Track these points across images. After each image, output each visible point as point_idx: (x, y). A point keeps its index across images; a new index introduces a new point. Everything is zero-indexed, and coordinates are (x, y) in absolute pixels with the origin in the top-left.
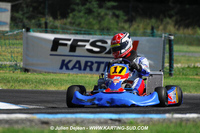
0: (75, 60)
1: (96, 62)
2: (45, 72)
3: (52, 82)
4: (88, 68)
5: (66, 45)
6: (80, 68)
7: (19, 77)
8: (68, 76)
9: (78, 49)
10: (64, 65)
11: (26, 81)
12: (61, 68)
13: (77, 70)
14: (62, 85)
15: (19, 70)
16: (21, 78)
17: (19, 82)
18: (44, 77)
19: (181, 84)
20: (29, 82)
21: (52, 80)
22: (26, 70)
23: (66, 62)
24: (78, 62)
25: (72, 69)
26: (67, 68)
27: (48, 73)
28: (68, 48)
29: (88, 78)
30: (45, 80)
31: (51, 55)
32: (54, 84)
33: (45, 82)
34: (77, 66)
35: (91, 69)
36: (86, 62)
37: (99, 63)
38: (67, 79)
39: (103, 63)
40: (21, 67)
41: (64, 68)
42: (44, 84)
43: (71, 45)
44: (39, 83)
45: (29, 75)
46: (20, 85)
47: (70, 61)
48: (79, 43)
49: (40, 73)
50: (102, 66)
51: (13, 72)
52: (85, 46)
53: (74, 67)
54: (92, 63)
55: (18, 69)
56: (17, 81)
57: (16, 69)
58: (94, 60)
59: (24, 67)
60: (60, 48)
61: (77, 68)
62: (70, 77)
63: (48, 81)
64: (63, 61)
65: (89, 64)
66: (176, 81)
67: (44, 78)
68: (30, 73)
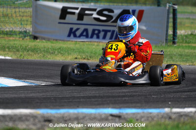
0: (82, 28)
1: (103, 31)
2: (54, 40)
3: (60, 51)
4: (95, 36)
5: (74, 13)
6: (87, 36)
7: (28, 45)
8: (76, 44)
9: (85, 17)
10: (72, 33)
11: (34, 50)
12: (69, 36)
14: (69, 54)
15: (29, 37)
16: (30, 47)
17: (28, 51)
18: (53, 45)
19: (183, 53)
20: (37, 51)
21: (60, 49)
22: (35, 38)
23: (74, 30)
24: (86, 30)
25: (80, 36)
26: (75, 36)
27: (56, 40)
28: (76, 17)
29: (94, 46)
30: (53, 49)
31: (60, 23)
32: (61, 53)
33: (53, 52)
34: (85, 34)
35: (98, 37)
36: (94, 30)
37: (106, 32)
38: (74, 48)
39: (109, 31)
40: (31, 33)
41: (72, 35)
42: (52, 53)
43: (79, 14)
45: (39, 43)
46: (29, 55)
47: (78, 29)
48: (87, 12)
49: (49, 40)
50: (109, 34)
51: (23, 39)
52: (92, 14)
53: (81, 35)
54: (99, 31)
55: (27, 36)
56: (26, 49)
57: (25, 37)
58: (101, 28)
59: (33, 34)
60: (68, 16)
61: (84, 36)
62: (77, 46)
63: (56, 50)
64: (71, 29)
65: (96, 32)
66: (180, 49)
67: (52, 47)
68: (38, 40)
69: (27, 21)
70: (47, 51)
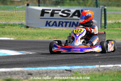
0: (53, 21)
1: (65, 22)
2: (38, 28)
3: (41, 34)
4: (61, 25)
5: (48, 13)
6: (56, 25)
7: (23, 31)
8: (50, 30)
9: (55, 15)
10: (48, 24)
11: (26, 34)
12: (46, 25)
13: (55, 26)
14: (46, 36)
15: (24, 27)
17: (23, 35)
18: (37, 31)
20: (28, 35)
21: (41, 33)
22: (27, 27)
23: (48, 22)
24: (55, 22)
25: (52, 26)
26: (49, 25)
28: (49, 15)
29: (60, 31)
31: (41, 18)
32: (42, 36)
33: (37, 35)
34: (55, 24)
35: (62, 26)
36: (60, 22)
37: (66, 23)
38: (49, 32)
39: (68, 22)
40: (25, 25)
43: (51, 13)
44: (34, 35)
45: (29, 30)
46: (24, 37)
47: (51, 22)
48: (56, 12)
49: (35, 28)
50: (68, 24)
51: (21, 28)
52: (58, 13)
54: (63, 22)
57: (22, 27)
58: (64, 21)
60: (45, 14)
63: (39, 34)
64: (47, 22)
65: (61, 23)
67: (37, 32)
68: (29, 29)
69: (23, 18)
70: (34, 34)
